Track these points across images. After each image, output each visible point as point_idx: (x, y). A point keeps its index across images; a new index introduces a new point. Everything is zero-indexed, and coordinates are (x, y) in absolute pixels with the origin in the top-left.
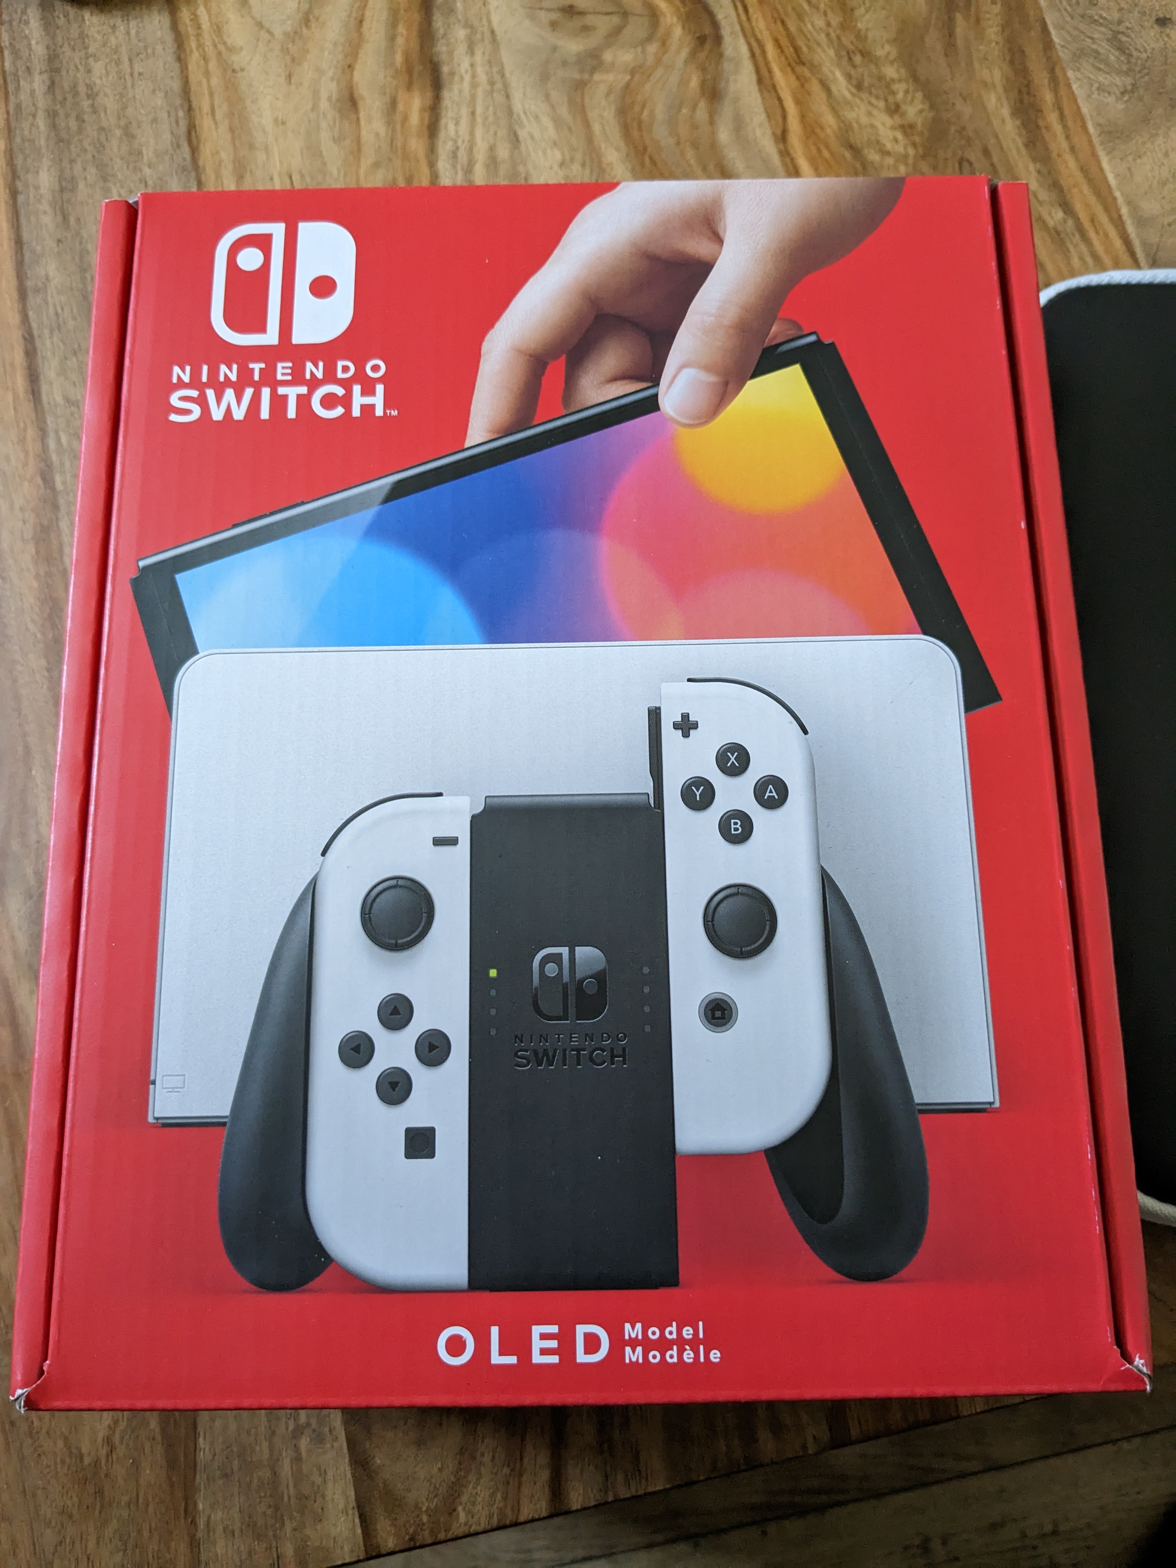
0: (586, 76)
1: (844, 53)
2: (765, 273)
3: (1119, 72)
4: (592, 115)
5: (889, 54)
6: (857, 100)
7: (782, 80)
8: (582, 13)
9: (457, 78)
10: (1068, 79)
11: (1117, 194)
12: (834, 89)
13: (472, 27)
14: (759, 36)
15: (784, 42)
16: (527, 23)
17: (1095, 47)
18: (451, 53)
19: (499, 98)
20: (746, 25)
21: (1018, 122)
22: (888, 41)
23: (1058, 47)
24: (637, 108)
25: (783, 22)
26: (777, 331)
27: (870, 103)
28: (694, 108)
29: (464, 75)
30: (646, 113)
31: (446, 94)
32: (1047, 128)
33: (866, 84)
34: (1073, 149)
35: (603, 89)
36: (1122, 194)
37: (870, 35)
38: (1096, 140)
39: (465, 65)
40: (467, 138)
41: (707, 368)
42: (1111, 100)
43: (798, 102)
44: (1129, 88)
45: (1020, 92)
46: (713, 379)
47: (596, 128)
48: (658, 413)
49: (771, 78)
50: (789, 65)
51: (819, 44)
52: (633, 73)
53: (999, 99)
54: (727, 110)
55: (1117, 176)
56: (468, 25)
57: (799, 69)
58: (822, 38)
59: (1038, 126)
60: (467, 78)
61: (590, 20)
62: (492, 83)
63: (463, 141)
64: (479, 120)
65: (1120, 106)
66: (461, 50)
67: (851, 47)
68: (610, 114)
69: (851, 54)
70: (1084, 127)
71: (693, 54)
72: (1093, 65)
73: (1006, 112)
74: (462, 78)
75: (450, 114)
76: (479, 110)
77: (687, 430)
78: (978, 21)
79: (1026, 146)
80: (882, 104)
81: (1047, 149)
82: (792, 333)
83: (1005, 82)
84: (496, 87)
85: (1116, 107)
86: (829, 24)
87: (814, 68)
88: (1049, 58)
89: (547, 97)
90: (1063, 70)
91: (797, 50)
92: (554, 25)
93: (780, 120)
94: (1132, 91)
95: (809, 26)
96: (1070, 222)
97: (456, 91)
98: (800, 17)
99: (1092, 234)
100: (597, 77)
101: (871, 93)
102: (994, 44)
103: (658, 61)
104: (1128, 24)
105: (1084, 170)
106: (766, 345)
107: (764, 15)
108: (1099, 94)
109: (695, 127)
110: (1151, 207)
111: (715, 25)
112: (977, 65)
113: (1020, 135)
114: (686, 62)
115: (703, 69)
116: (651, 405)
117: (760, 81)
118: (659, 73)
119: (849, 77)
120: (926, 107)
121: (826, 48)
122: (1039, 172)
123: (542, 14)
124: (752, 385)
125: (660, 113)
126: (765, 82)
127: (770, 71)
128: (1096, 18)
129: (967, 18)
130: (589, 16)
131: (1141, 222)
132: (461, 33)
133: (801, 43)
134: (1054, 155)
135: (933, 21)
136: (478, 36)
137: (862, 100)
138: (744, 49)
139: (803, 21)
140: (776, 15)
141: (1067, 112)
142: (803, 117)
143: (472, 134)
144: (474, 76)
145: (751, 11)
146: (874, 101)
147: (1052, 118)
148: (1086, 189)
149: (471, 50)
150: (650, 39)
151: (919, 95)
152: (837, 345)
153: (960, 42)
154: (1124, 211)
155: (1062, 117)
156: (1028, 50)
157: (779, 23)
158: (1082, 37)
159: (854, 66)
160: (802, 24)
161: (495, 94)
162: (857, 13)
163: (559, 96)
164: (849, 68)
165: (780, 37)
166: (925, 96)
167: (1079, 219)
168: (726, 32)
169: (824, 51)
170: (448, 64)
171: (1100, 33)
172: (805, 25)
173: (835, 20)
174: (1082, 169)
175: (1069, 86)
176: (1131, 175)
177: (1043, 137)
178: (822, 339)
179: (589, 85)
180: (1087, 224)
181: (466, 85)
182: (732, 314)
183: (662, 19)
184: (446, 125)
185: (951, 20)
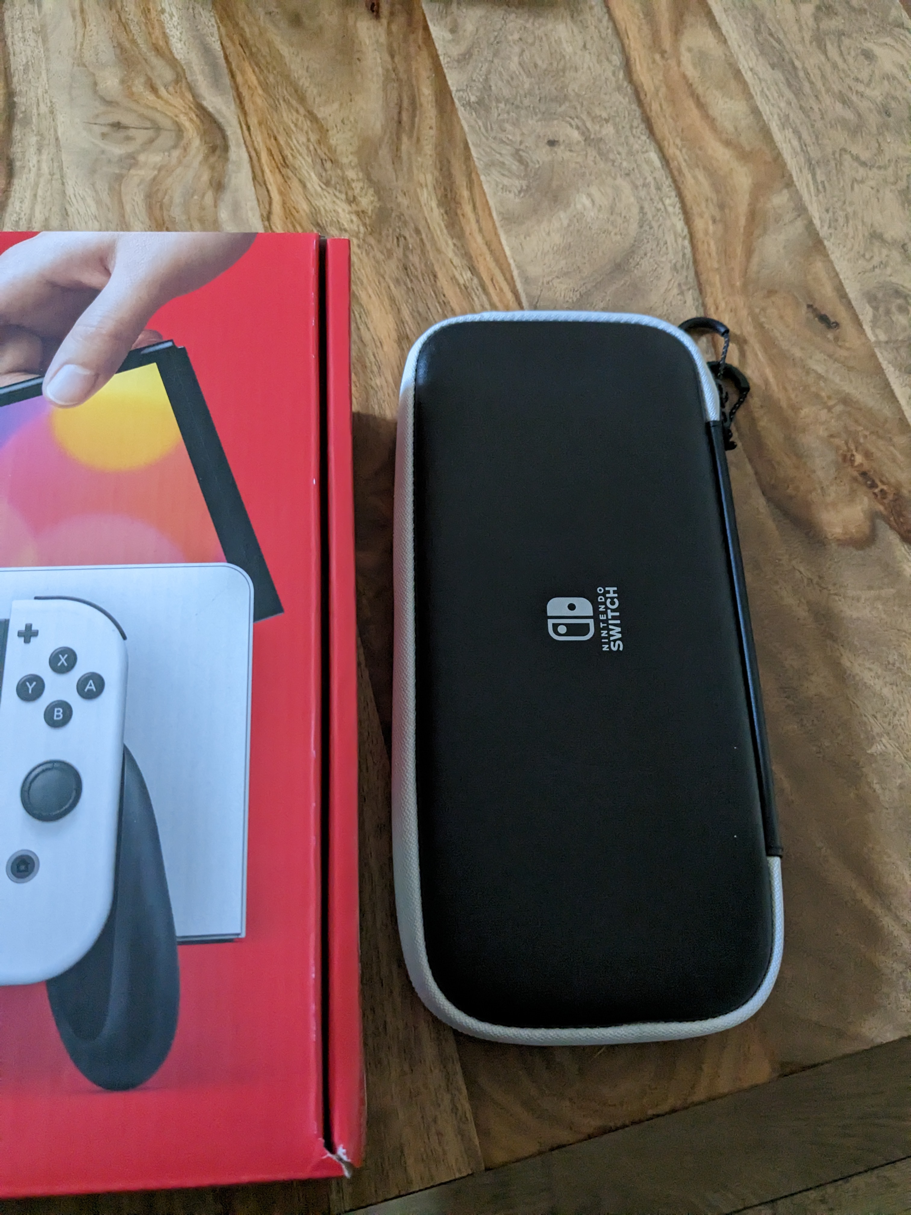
0: (124, 172)
1: (319, 161)
2: (140, 297)
3: (518, 177)
4: (126, 199)
5: (350, 162)
6: (326, 193)
7: (272, 179)
8: (126, 128)
9: (26, 170)
10: (481, 182)
11: (511, 261)
12: (309, 185)
13: (42, 135)
14: (257, 147)
15: (275, 152)
16: (84, 133)
17: (501, 159)
18: (23, 153)
19: (56, 184)
20: (248, 139)
21: (442, 211)
22: (351, 153)
23: (475, 159)
24: (160, 195)
25: (276, 139)
26: (142, 339)
27: (335, 195)
28: (203, 196)
29: (32, 168)
30: (167, 197)
31: (16, 181)
32: (463, 215)
33: (333, 182)
34: (480, 230)
35: (136, 180)
36: (515, 261)
37: (339, 149)
38: (498, 224)
39: (34, 160)
40: (28, 212)
41: (84, 365)
42: (511, 196)
43: (281, 193)
44: (525, 187)
45: (445, 189)
46: (87, 372)
47: (128, 208)
48: (40, 397)
49: (263, 176)
50: (278, 167)
51: (301, 154)
52: (160, 170)
53: (429, 194)
54: (227, 197)
55: (512, 249)
56: (40, 134)
57: (284, 171)
58: (304, 151)
59: (456, 214)
60: (34, 170)
61: (132, 132)
62: (52, 174)
63: (25, 214)
64: (39, 199)
65: (517, 200)
66: (32, 150)
67: (323, 156)
68: (139, 198)
69: (324, 161)
70: (490, 215)
71: (206, 158)
72: (499, 172)
73: (434, 204)
74: (30, 170)
75: (17, 195)
76: (40, 193)
77: (61, 410)
78: (418, 140)
79: (447, 227)
80: (343, 197)
81: (462, 229)
82: (154, 340)
83: (435, 182)
84: (55, 177)
85: (513, 201)
86: (309, 140)
87: (294, 170)
88: (468, 167)
89: (93, 185)
90: (478, 175)
91: (284, 158)
92: (104, 135)
93: (267, 206)
94: (526, 191)
95: (295, 142)
96: (476, 281)
97: (24, 179)
98: (288, 135)
99: (491, 290)
100: (132, 172)
101: (336, 189)
102: (428, 157)
103: (180, 162)
104: (527, 144)
105: (488, 244)
106: (133, 348)
107: (262, 133)
108: (502, 193)
109: (203, 208)
110: (534, 271)
111: (224, 137)
112: (415, 171)
113: (443, 220)
114: (200, 163)
115: (212, 168)
116: (36, 391)
117: (254, 178)
118: (179, 171)
119: (320, 177)
120: (376, 199)
121: (306, 157)
122: (455, 245)
123: (95, 127)
124: (117, 377)
125: (178, 199)
126: (258, 179)
127: (263, 172)
128: (504, 140)
129: (410, 137)
130: (131, 130)
131: (527, 281)
132: (33, 139)
133: (287, 152)
134: (467, 233)
135: (386, 141)
136: (46, 142)
137: (329, 193)
138: (245, 156)
139: (290, 137)
140: (270, 132)
141: (478, 204)
142: (284, 203)
143: (32, 209)
144: (39, 169)
145: (252, 129)
146: (337, 194)
147: (468, 209)
148: (488, 257)
149: (39, 150)
150: (175, 147)
151: (371, 191)
152: (187, 349)
153: (404, 156)
154: (515, 273)
155: (474, 207)
156: (454, 161)
157: (272, 139)
158: (493, 152)
159: (326, 170)
160: (289, 140)
161: (53, 182)
162: (330, 133)
163: (102, 186)
164: (321, 170)
165: (272, 148)
166: (375, 192)
167: (482, 278)
168: (232, 143)
169: (304, 158)
170: (21, 161)
171: (506, 150)
172: (292, 140)
173: (313, 137)
174: (486, 244)
175: (481, 185)
176: (522, 248)
177: (460, 221)
178: (176, 345)
179: (126, 178)
180: (488, 282)
181: (32, 176)
182: (109, 326)
183: (185, 134)
184: (13, 203)
185: (399, 138)
